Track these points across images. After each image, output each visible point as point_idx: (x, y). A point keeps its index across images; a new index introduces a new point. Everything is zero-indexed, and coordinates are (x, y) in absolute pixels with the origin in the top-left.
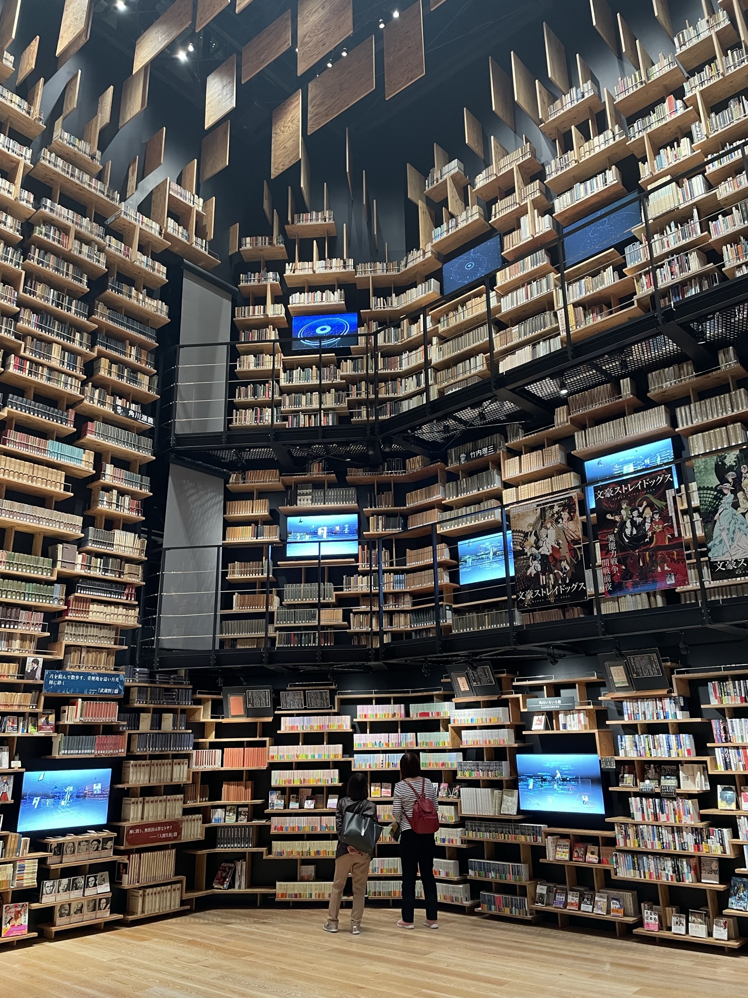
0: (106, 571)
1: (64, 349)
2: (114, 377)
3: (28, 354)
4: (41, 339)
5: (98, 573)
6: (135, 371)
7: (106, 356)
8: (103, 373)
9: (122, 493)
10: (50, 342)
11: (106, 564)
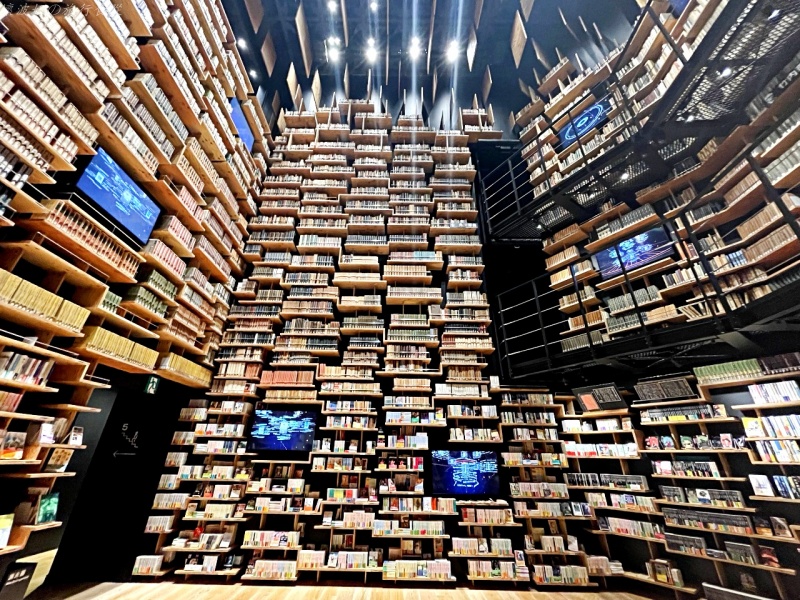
0: (462, 317)
1: (416, 205)
2: (447, 210)
3: (397, 214)
4: (402, 205)
5: (458, 319)
6: (459, 203)
7: (440, 201)
8: (440, 210)
9: (464, 270)
10: (407, 205)
11: (461, 312)
